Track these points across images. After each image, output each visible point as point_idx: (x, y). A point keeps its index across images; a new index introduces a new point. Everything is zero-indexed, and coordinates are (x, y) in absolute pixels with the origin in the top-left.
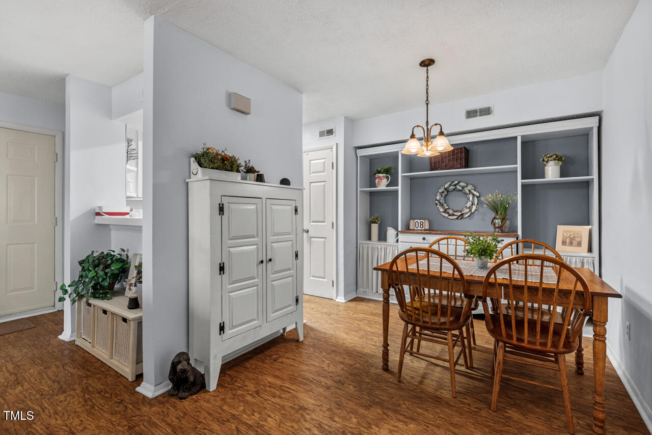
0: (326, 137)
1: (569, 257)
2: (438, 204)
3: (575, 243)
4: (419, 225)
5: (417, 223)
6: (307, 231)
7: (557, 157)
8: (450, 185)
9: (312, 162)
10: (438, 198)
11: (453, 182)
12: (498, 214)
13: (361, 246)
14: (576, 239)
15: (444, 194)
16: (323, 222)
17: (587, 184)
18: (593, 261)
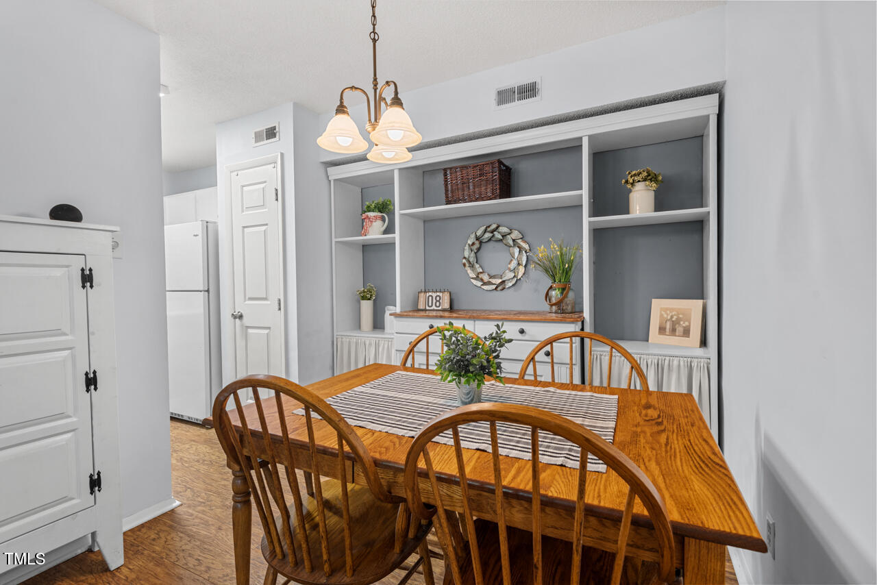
0: (266, 142)
1: (667, 358)
2: (467, 265)
3: (679, 330)
4: (434, 301)
5: (430, 298)
6: (241, 317)
7: (649, 175)
8: (485, 231)
9: (244, 188)
10: (466, 254)
11: (489, 227)
12: (555, 281)
13: (339, 340)
14: (682, 323)
15: (475, 248)
16: (265, 299)
17: (699, 225)
18: (708, 364)
